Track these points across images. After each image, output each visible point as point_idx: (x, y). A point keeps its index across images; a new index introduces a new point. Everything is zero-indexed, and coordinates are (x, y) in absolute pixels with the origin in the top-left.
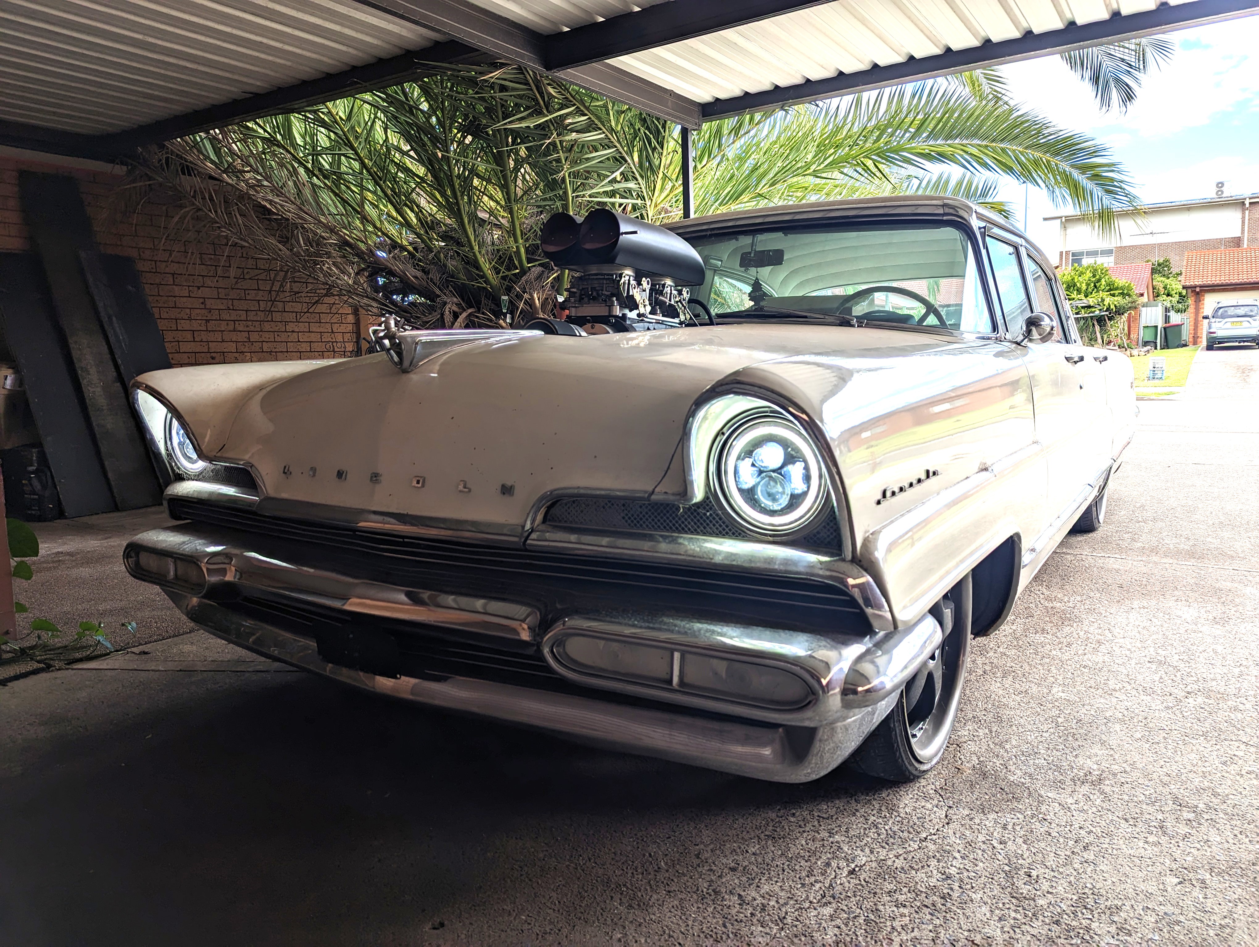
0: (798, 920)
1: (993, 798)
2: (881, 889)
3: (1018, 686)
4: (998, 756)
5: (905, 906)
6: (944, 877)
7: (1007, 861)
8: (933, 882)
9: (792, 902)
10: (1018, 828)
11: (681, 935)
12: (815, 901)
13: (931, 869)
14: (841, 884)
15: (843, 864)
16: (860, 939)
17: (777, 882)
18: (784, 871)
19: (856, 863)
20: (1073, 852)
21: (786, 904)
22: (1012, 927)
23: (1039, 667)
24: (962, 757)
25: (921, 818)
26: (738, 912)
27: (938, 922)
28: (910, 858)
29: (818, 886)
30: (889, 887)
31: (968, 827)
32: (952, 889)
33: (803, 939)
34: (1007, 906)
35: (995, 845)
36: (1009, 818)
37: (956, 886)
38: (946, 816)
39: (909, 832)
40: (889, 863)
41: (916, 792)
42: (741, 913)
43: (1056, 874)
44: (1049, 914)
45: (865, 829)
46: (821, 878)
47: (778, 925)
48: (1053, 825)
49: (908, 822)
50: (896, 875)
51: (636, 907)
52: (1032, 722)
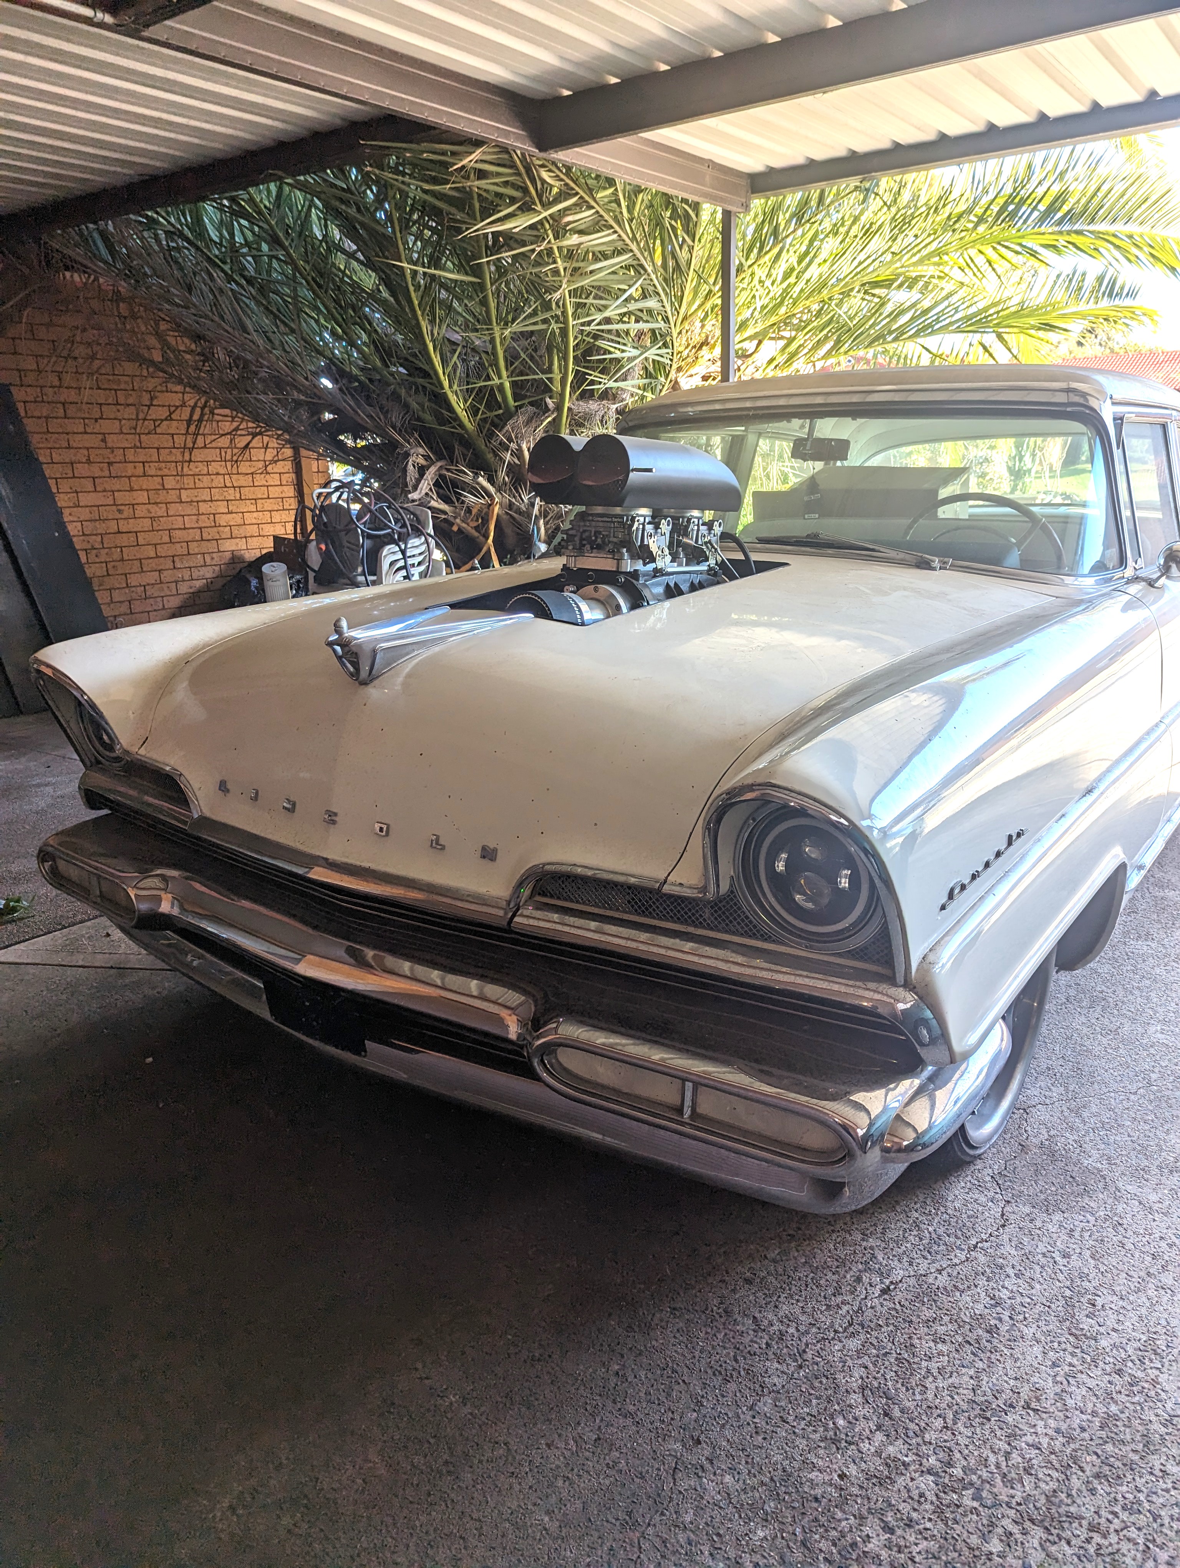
0: (820, 1356)
1: (1060, 1191)
2: (919, 1316)
3: (1106, 1021)
4: (1072, 1128)
5: (944, 1342)
6: (993, 1302)
7: (1068, 1283)
8: (979, 1309)
9: (814, 1330)
10: (1086, 1235)
11: (685, 1370)
12: (841, 1330)
13: (979, 1290)
14: (872, 1308)
15: (876, 1279)
16: (890, 1383)
17: (798, 1301)
18: (807, 1286)
19: (891, 1279)
20: (1149, 1274)
21: (807, 1332)
22: (1067, 1375)
23: (1136, 992)
24: (1028, 1128)
25: (972, 1216)
26: (752, 1341)
27: (980, 1365)
28: (955, 1274)
29: (845, 1308)
30: (927, 1314)
31: (1026, 1231)
32: (1000, 1320)
33: (824, 1380)
34: (1063, 1346)
35: (1058, 1259)
36: (1077, 1220)
37: (1005, 1317)
38: (1003, 1215)
39: (957, 1237)
40: (931, 1280)
41: (969, 1178)
42: (756, 1342)
43: (1124, 1304)
44: (1112, 1360)
45: (905, 1230)
46: (849, 1298)
47: (796, 1361)
48: (1130, 1233)
49: (957, 1222)
50: (936, 1298)
51: (637, 1329)
52: (1119, 1078)
